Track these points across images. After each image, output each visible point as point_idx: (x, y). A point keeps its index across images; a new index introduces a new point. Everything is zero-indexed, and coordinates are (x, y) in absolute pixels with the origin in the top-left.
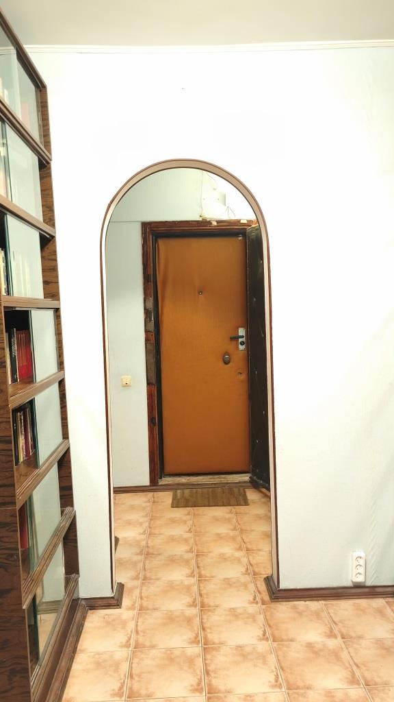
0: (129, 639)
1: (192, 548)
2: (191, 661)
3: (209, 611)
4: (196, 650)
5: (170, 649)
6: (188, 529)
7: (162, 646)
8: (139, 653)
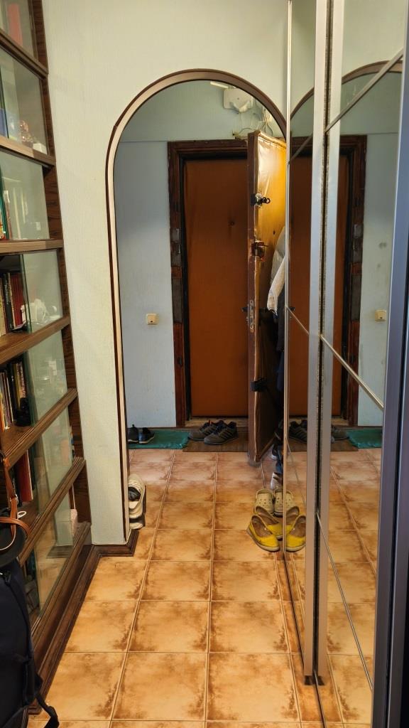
0: (138, 588)
1: (212, 496)
2: (197, 616)
3: (222, 563)
4: (204, 604)
5: (177, 602)
6: (210, 476)
7: (169, 598)
8: (146, 605)
